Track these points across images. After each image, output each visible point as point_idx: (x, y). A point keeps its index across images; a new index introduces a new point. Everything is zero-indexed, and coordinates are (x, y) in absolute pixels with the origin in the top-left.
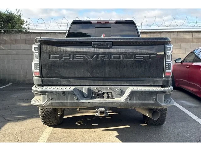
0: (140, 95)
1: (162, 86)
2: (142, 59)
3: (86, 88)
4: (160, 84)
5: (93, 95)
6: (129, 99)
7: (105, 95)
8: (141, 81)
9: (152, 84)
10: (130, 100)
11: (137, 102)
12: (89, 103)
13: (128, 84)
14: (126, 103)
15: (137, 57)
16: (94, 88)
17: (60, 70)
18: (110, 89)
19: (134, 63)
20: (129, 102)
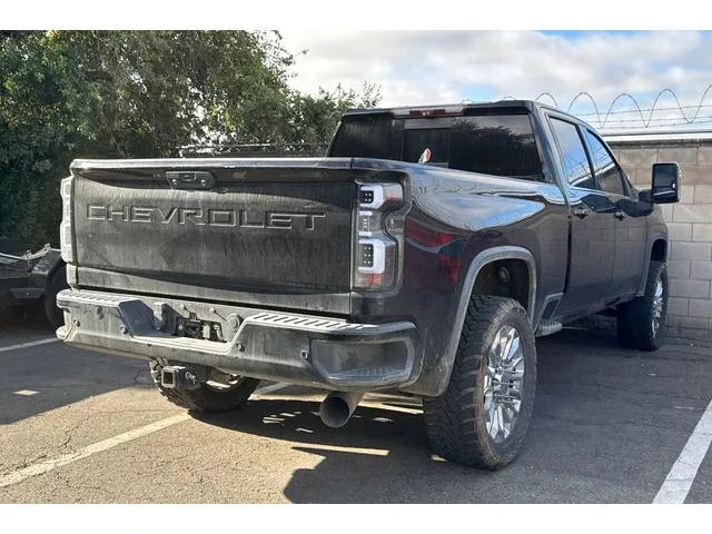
0: (268, 337)
1: (350, 319)
2: (288, 224)
3: (160, 303)
4: (343, 312)
5: (181, 327)
6: (240, 347)
7: (206, 330)
8: (292, 296)
9: (321, 309)
10: (242, 350)
11: (261, 359)
12: (149, 345)
13: (257, 303)
14: (232, 359)
15: (274, 217)
16: (178, 306)
17: (107, 247)
18: (215, 312)
19: (266, 239)
20: (240, 355)
